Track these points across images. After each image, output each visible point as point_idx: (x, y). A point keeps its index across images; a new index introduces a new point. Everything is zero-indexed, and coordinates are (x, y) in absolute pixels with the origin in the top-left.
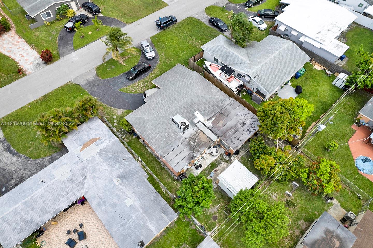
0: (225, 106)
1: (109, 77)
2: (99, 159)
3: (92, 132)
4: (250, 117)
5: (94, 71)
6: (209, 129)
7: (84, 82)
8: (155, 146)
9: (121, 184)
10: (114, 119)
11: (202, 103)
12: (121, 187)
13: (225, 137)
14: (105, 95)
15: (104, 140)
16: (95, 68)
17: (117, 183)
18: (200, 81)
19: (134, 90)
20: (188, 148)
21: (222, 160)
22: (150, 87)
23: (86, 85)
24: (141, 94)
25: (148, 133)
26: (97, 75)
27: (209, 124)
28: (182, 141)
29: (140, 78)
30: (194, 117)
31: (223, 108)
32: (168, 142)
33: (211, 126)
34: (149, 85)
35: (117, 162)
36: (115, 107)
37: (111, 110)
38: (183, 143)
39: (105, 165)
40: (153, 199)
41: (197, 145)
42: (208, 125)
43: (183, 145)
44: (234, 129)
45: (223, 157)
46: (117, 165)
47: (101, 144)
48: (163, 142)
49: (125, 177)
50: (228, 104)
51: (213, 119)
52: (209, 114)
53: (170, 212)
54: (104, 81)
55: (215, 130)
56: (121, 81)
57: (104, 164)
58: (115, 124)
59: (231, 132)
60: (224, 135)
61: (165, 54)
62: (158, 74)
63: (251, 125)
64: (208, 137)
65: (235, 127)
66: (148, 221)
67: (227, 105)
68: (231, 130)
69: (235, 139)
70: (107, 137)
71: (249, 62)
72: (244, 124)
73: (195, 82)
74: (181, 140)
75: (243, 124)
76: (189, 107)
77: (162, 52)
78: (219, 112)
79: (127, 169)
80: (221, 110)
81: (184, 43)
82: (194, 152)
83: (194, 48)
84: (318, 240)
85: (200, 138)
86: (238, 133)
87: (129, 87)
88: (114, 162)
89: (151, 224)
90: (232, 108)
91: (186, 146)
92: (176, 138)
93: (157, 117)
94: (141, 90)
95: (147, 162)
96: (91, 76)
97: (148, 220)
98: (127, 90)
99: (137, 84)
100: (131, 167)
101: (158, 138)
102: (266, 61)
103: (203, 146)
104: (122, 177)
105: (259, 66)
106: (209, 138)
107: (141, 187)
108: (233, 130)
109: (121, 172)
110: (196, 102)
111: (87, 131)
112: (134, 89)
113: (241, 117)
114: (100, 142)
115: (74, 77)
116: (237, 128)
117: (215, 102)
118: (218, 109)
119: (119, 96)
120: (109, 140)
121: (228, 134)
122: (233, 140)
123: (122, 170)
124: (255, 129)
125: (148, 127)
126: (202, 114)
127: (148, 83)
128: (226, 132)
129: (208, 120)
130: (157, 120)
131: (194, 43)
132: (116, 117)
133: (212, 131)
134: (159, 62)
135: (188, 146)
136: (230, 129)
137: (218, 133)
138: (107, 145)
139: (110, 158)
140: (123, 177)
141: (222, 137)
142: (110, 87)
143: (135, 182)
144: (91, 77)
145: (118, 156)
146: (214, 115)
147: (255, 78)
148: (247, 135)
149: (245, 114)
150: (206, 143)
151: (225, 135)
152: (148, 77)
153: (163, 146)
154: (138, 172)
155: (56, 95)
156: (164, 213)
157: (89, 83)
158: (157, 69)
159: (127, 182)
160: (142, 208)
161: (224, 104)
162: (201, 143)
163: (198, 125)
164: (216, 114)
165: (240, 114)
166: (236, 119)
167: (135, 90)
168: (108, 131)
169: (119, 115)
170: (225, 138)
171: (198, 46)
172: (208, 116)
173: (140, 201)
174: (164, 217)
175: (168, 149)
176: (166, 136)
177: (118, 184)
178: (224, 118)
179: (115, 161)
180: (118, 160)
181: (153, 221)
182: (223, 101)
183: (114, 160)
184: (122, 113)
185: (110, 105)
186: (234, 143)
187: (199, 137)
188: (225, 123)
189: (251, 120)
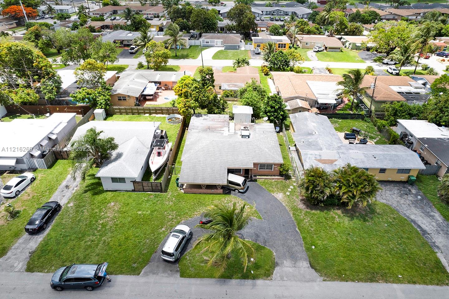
0: (201, 130)
5: (276, 275)
9: (314, 131)
11: (215, 136)
13: (225, 120)
16: (272, 279)
23: (301, 258)
26: (275, 265)
31: (204, 130)
34: (226, 201)
35: (310, 142)
36: (281, 203)
39: (320, 143)
42: (227, 129)
50: (197, 130)
51: (219, 129)
55: (226, 126)
56: (251, 228)
59: (219, 120)
63: (202, 117)
65: (213, 121)
71: (135, 137)
73: (197, 150)
75: (205, 119)
79: (304, 137)
81: (119, 226)
83: (124, 210)
87: (249, 215)
90: (198, 127)
94: (238, 203)
96: (285, 269)
98: (254, 212)
104: (311, 134)
108: (216, 120)
113: (201, 122)
114: (316, 156)
117: (203, 134)
118: (207, 131)
123: (309, 137)
128: (222, 122)
129: (223, 130)
132: (287, 193)
133: (229, 126)
137: (226, 123)
144: (287, 267)
145: (307, 145)
146: (215, 130)
147: (155, 127)
149: (196, 121)
157: (294, 258)
159: (309, 131)
166: (205, 122)
169: (282, 193)
172: (220, 132)
178: (211, 126)
184: (277, 193)
185: (285, 209)
186: (224, 117)
188: (215, 124)
189: (197, 118)
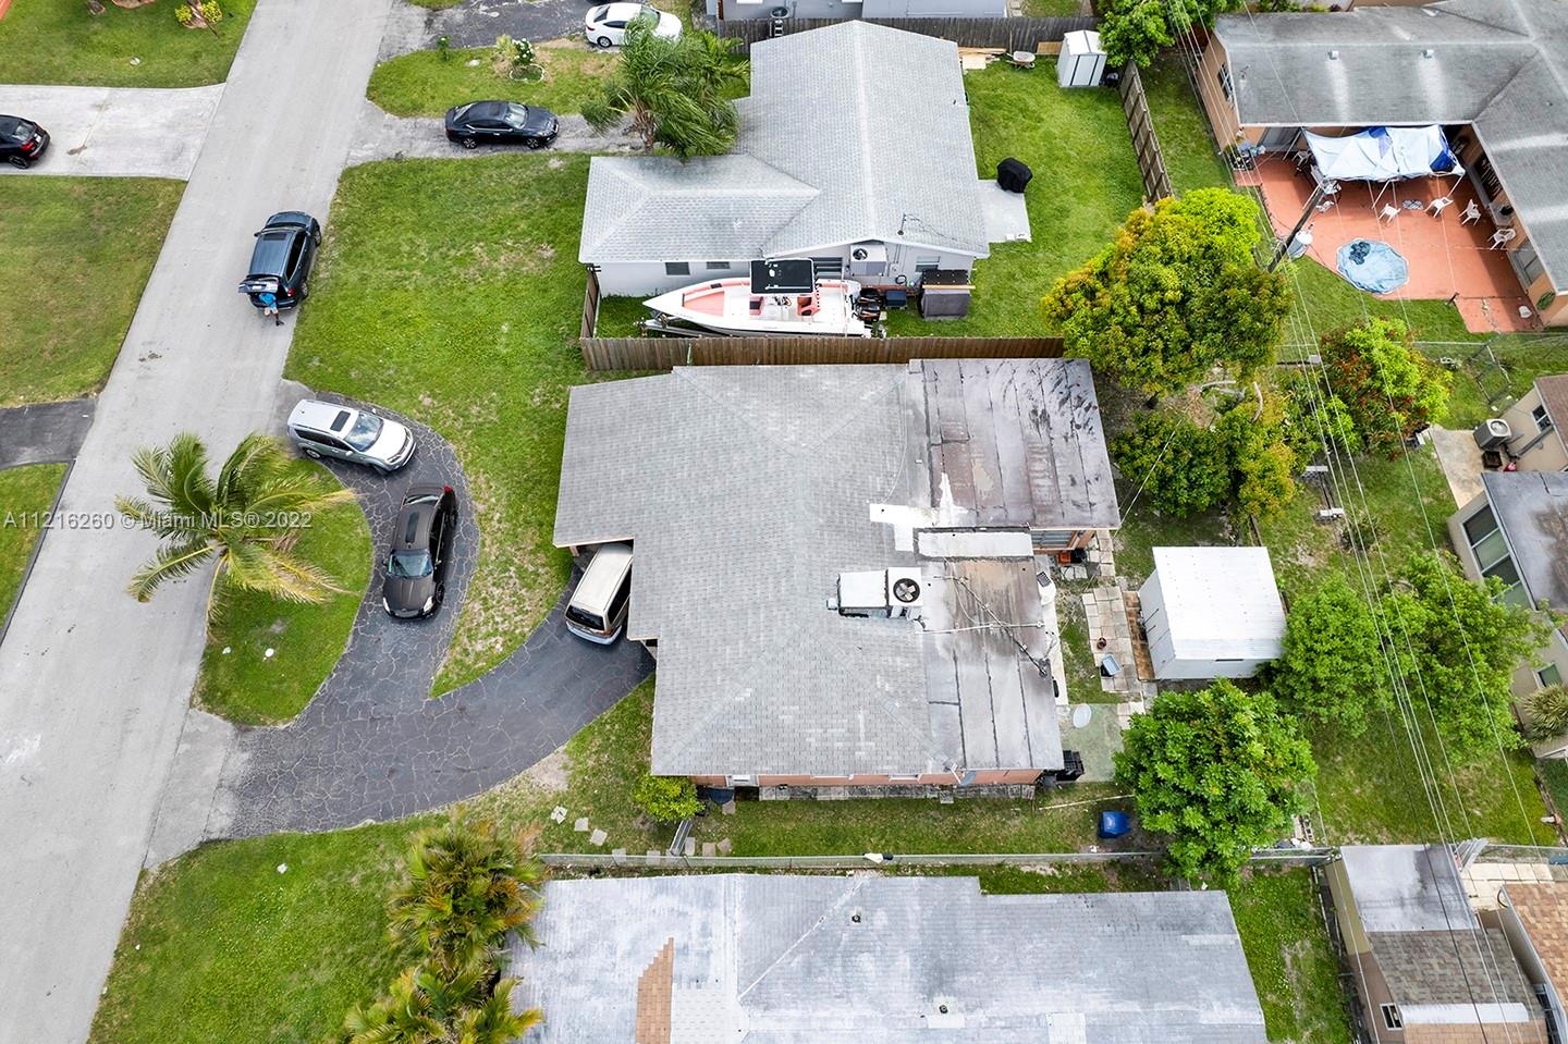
0: (922, 409)
1: (316, 685)
2: (780, 1020)
3: (594, 962)
4: (1032, 382)
5: (206, 722)
6: (974, 530)
7: (224, 809)
8: (890, 758)
9: (969, 1009)
10: (569, 825)
11: (854, 465)
12: (980, 1016)
13: (1046, 510)
14: (392, 771)
15: (695, 936)
16: (192, 706)
17: (954, 1021)
18: (744, 389)
19: (493, 640)
20: (993, 657)
21: (1073, 593)
22: (541, 570)
23: (246, 813)
24: (540, 631)
25: (813, 740)
26: (242, 722)
27: (951, 512)
28: (948, 650)
29: (460, 571)
30: (884, 533)
31: (927, 421)
32: (915, 700)
33: (967, 512)
34: (531, 569)
35: (848, 955)
36: (506, 776)
37: (507, 805)
38: (958, 655)
39: (826, 1014)
40: (1107, 929)
41: (1005, 616)
42: (958, 519)
43: (967, 663)
44: (1041, 460)
45: (1065, 581)
46: (866, 962)
47: (708, 964)
48: (903, 720)
49: (942, 971)
50: (926, 392)
51: (945, 485)
52: (914, 479)
53: (1196, 906)
54: (312, 717)
55: (991, 516)
56: (394, 654)
57: (822, 1014)
58: (599, 837)
59: (1044, 477)
60: (1039, 506)
61: (434, 396)
62: (509, 495)
63: (1063, 402)
64: (1001, 559)
65: (1031, 452)
66: (1193, 1013)
67: (926, 400)
68: (1037, 472)
69: (1077, 487)
70: (697, 915)
71: (817, 192)
72: (1045, 417)
73: (733, 409)
74: (942, 652)
75: (1041, 418)
76: (833, 513)
77: (411, 395)
78: (930, 445)
79: (912, 937)
80: (928, 433)
81: (456, 293)
82: (1025, 647)
83: (520, 286)
84: (1553, 565)
85: (985, 585)
86: (1061, 462)
87: (458, 649)
88: (844, 967)
89: (1210, 1007)
90: (949, 396)
91: (979, 655)
92: (919, 662)
93: (781, 655)
94: (521, 612)
95: (883, 842)
96: (219, 755)
97: (1190, 1008)
98: (468, 668)
99: (477, 606)
100: (911, 917)
101: (868, 722)
102: (867, 148)
103: (1025, 604)
104: (936, 983)
105: (869, 181)
106: (1009, 559)
107: (1031, 940)
108: (1038, 466)
109: (909, 967)
110: (832, 476)
111: (573, 979)
112: (489, 635)
113: (1007, 401)
114: (693, 958)
115: (142, 835)
116: (1042, 448)
117: (881, 420)
118: (914, 438)
119: (461, 718)
120: (718, 914)
121: (1043, 494)
122: (1079, 497)
123: (904, 962)
124: (1086, 404)
125: (788, 719)
126: (896, 499)
127: (512, 563)
128: (1031, 493)
129: (934, 504)
130: (789, 666)
131: (495, 265)
132: (565, 811)
133: (989, 529)
134: (452, 447)
135: (985, 649)
136: (1028, 471)
137: (1014, 515)
138: (741, 940)
139: (809, 969)
140: (938, 978)
141: (1038, 516)
142: (373, 719)
143: (992, 948)
144: (226, 761)
145: (823, 933)
146: (931, 469)
147: (901, 233)
148: (1091, 445)
149: (1010, 382)
150: (1018, 584)
151: (1039, 503)
152: (488, 542)
153: (918, 732)
154: (952, 905)
155: (149, 993)
156: (1190, 931)
157: (251, 789)
158: (482, 478)
159: (974, 979)
160: (1128, 996)
161: (914, 406)
162: (1007, 602)
163: (925, 550)
164: (934, 460)
165: (996, 396)
166: (1005, 419)
167: (501, 640)
168: (662, 890)
169: (563, 787)
170: (1051, 512)
171: (523, 265)
172: (916, 488)
173: (1089, 982)
174: (1206, 942)
175: (943, 726)
176: (887, 688)
177: (962, 1016)
178: (969, 451)
179: (838, 962)
180: (842, 943)
181: (1202, 994)
182: (898, 394)
183: (830, 961)
184: (565, 768)
185: (474, 790)
186: (1091, 505)
187: (978, 589)
188: (992, 465)
189: (1048, 385)
